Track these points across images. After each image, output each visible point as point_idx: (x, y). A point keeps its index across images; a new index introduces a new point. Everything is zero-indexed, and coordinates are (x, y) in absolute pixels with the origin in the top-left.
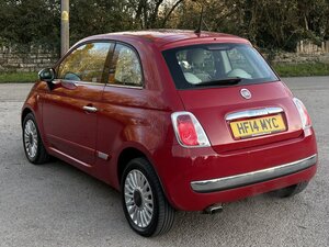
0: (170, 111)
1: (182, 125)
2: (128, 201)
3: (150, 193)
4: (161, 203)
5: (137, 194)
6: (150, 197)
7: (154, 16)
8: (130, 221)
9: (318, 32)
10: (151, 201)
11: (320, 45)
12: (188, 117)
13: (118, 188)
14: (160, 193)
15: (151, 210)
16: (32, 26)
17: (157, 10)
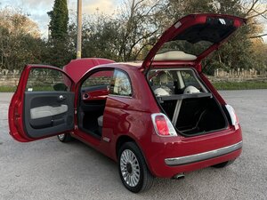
0: (150, 112)
1: (159, 122)
2: (122, 169)
3: (138, 165)
4: (145, 172)
5: (129, 165)
6: (137, 168)
7: (129, 54)
8: (124, 182)
9: (227, 64)
10: (138, 171)
11: (228, 72)
12: (162, 116)
13: (116, 160)
14: (144, 166)
15: (139, 176)
16: (60, 60)
17: (131, 50)
